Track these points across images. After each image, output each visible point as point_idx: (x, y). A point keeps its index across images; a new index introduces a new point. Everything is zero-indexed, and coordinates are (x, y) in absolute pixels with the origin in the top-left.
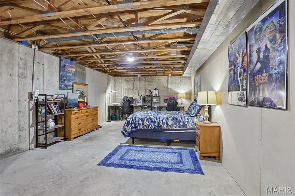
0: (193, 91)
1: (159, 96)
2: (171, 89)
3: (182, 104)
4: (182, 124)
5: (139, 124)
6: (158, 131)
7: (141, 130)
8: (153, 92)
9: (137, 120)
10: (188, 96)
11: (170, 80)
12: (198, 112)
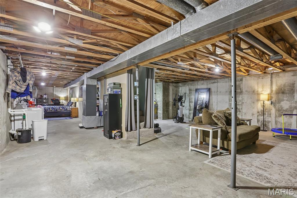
0: (69, 96)
1: (48, 99)
2: (55, 95)
3: (62, 103)
4: (65, 109)
5: (47, 110)
6: (56, 112)
7: (48, 112)
8: (43, 96)
9: (47, 108)
10: (66, 99)
11: (54, 89)
12: (71, 105)
